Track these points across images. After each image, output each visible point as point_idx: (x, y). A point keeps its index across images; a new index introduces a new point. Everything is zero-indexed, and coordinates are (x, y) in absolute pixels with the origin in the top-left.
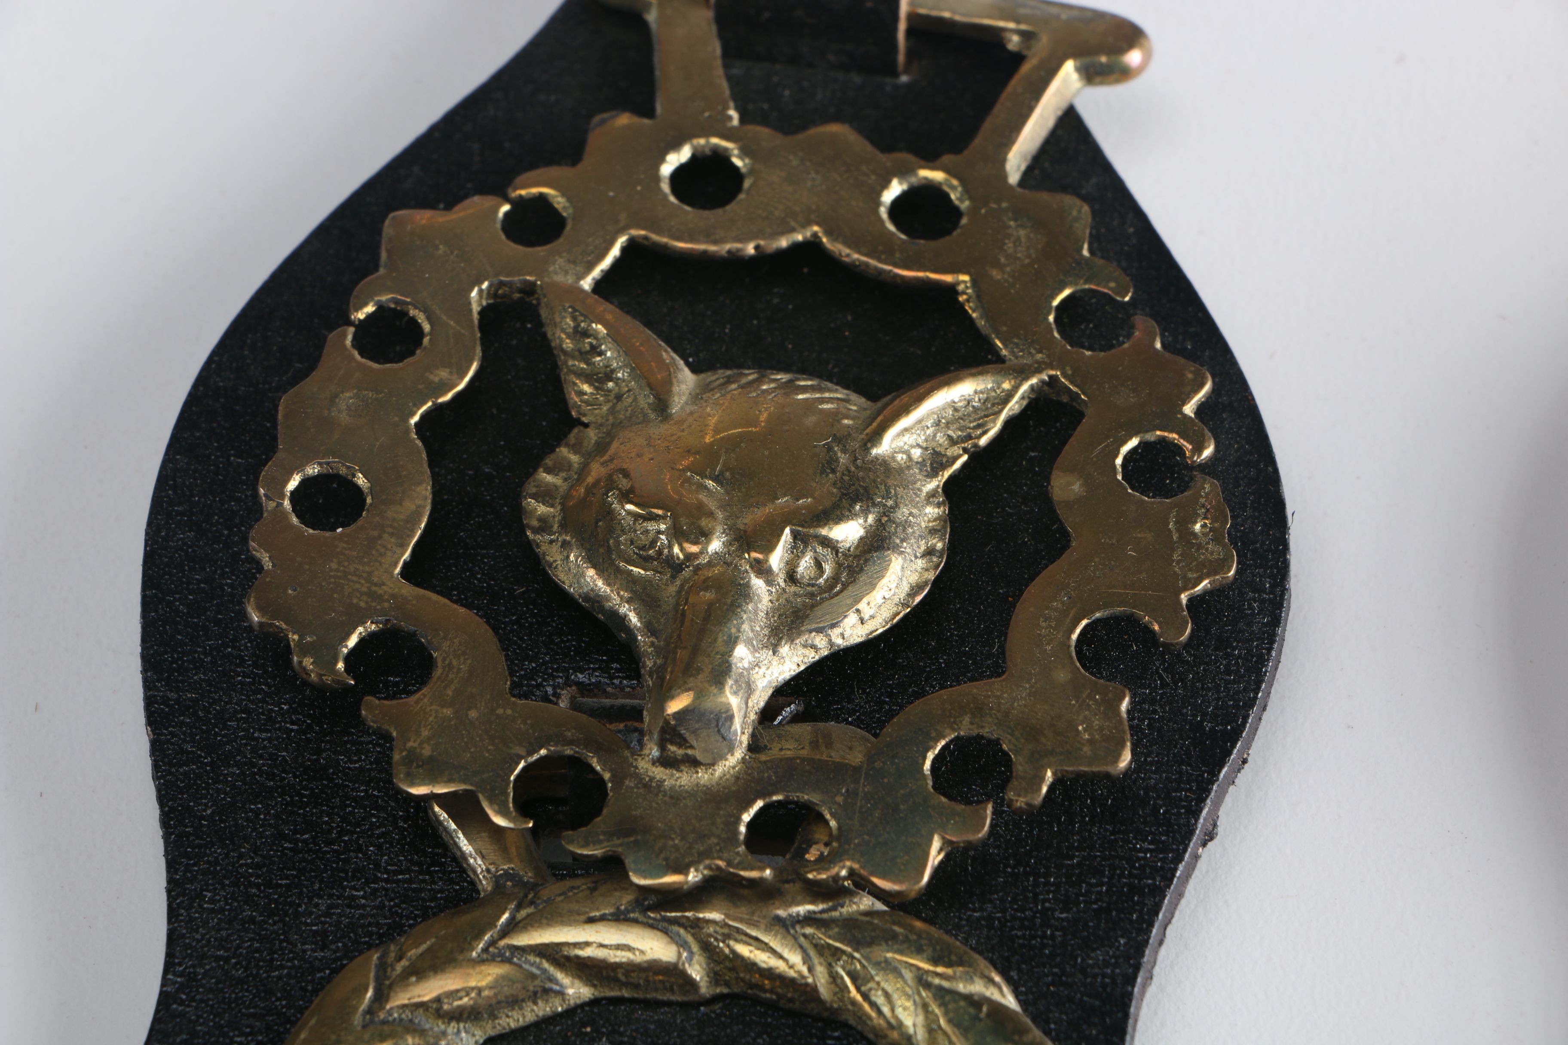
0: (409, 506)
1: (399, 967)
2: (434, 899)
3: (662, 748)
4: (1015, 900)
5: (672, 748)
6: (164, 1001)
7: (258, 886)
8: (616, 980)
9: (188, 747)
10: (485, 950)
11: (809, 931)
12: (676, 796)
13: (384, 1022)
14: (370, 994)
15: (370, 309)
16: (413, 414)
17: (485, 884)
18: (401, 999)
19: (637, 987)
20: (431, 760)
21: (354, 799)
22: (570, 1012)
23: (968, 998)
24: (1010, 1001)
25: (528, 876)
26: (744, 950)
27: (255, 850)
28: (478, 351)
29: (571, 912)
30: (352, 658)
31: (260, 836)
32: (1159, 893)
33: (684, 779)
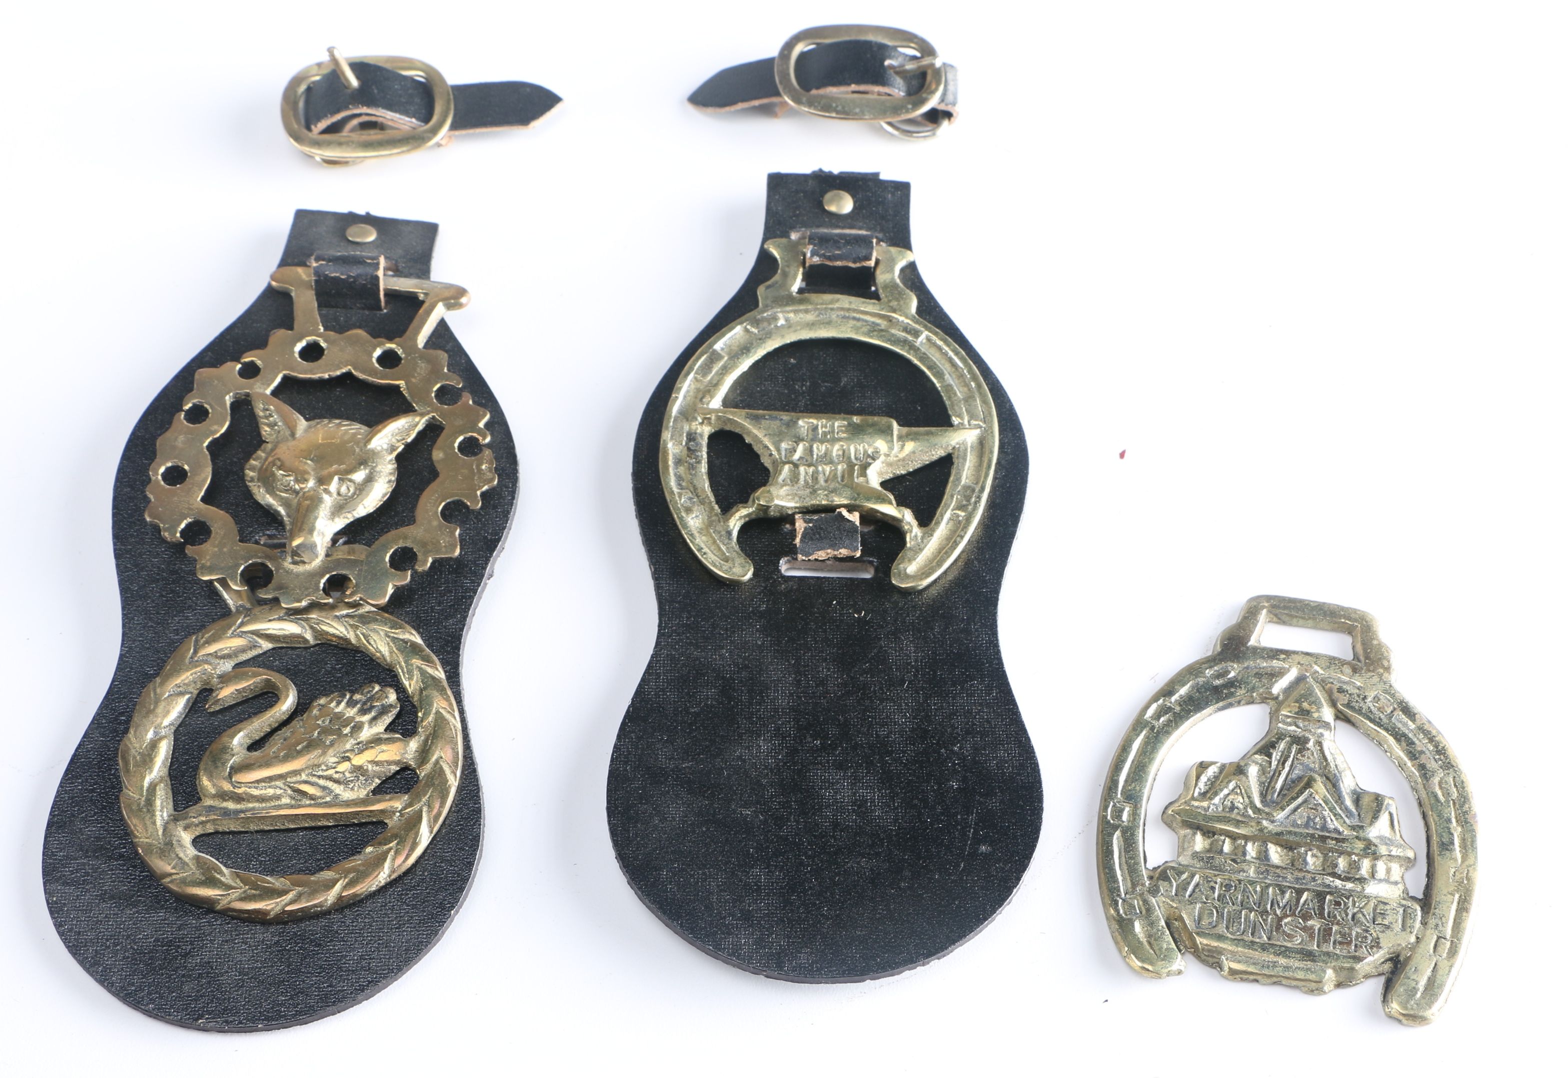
0: (203, 476)
1: (202, 641)
2: (216, 615)
3: (292, 558)
4: (421, 604)
5: (296, 558)
6: (121, 657)
7: (154, 614)
8: (280, 641)
9: (129, 566)
10: (232, 633)
11: (346, 619)
12: (298, 575)
13: (197, 661)
14: (192, 651)
15: (190, 405)
16: (204, 442)
17: (233, 609)
18: (202, 652)
19: (287, 643)
20: (210, 567)
21: (188, 581)
22: (265, 653)
23: (403, 640)
24: (418, 640)
25: (248, 606)
26: (325, 628)
27: (153, 601)
28: (229, 418)
29: (263, 618)
30: (182, 532)
31: (155, 596)
32: (472, 598)
33: (300, 569)
